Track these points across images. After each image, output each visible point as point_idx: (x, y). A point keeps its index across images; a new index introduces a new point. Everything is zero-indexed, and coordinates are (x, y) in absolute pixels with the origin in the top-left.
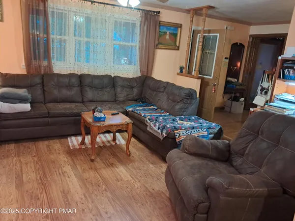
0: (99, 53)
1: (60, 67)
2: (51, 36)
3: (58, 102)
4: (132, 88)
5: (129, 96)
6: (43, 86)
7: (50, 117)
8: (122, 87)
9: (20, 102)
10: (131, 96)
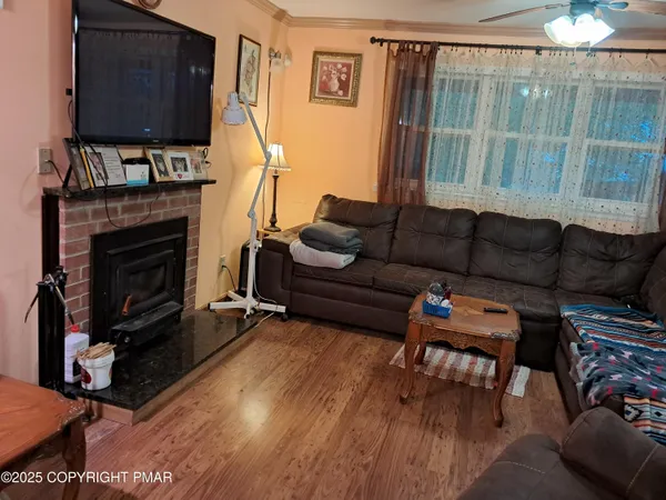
0: (536, 166)
1: (443, 193)
2: (432, 130)
3: (413, 265)
4: (614, 261)
5: (598, 282)
6: (395, 228)
7: (377, 289)
8: (584, 255)
9: (330, 250)
10: (603, 284)
